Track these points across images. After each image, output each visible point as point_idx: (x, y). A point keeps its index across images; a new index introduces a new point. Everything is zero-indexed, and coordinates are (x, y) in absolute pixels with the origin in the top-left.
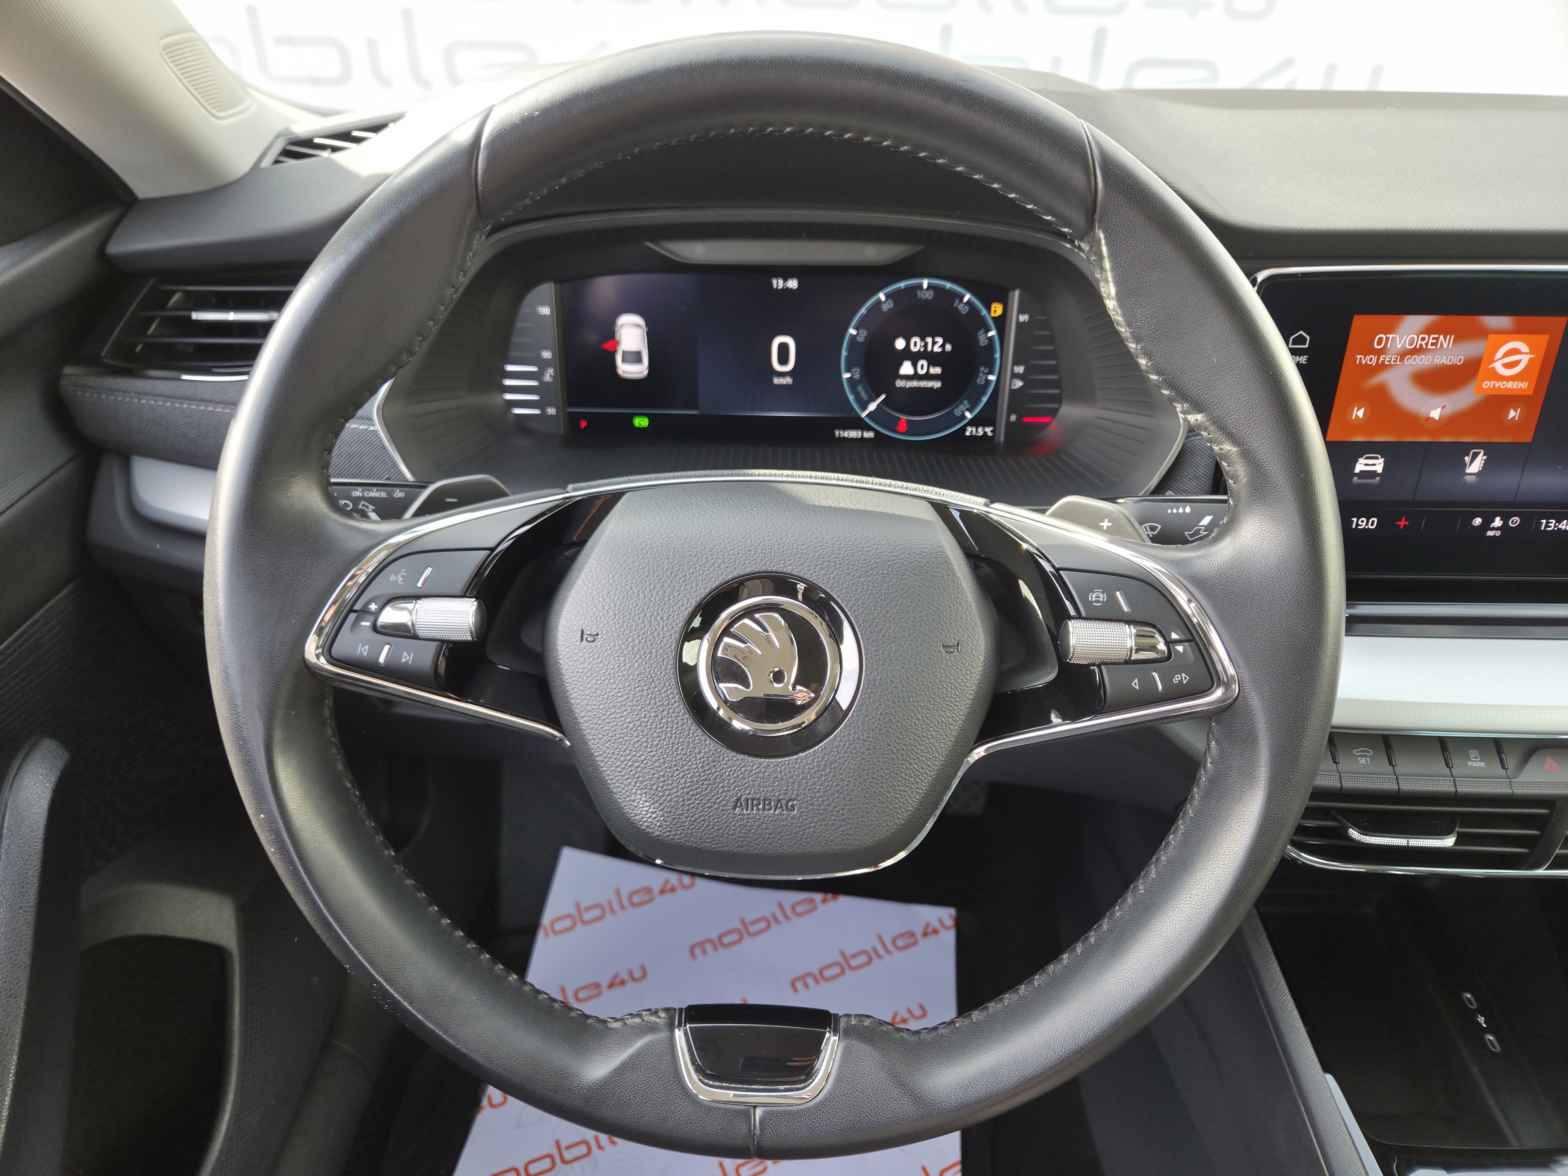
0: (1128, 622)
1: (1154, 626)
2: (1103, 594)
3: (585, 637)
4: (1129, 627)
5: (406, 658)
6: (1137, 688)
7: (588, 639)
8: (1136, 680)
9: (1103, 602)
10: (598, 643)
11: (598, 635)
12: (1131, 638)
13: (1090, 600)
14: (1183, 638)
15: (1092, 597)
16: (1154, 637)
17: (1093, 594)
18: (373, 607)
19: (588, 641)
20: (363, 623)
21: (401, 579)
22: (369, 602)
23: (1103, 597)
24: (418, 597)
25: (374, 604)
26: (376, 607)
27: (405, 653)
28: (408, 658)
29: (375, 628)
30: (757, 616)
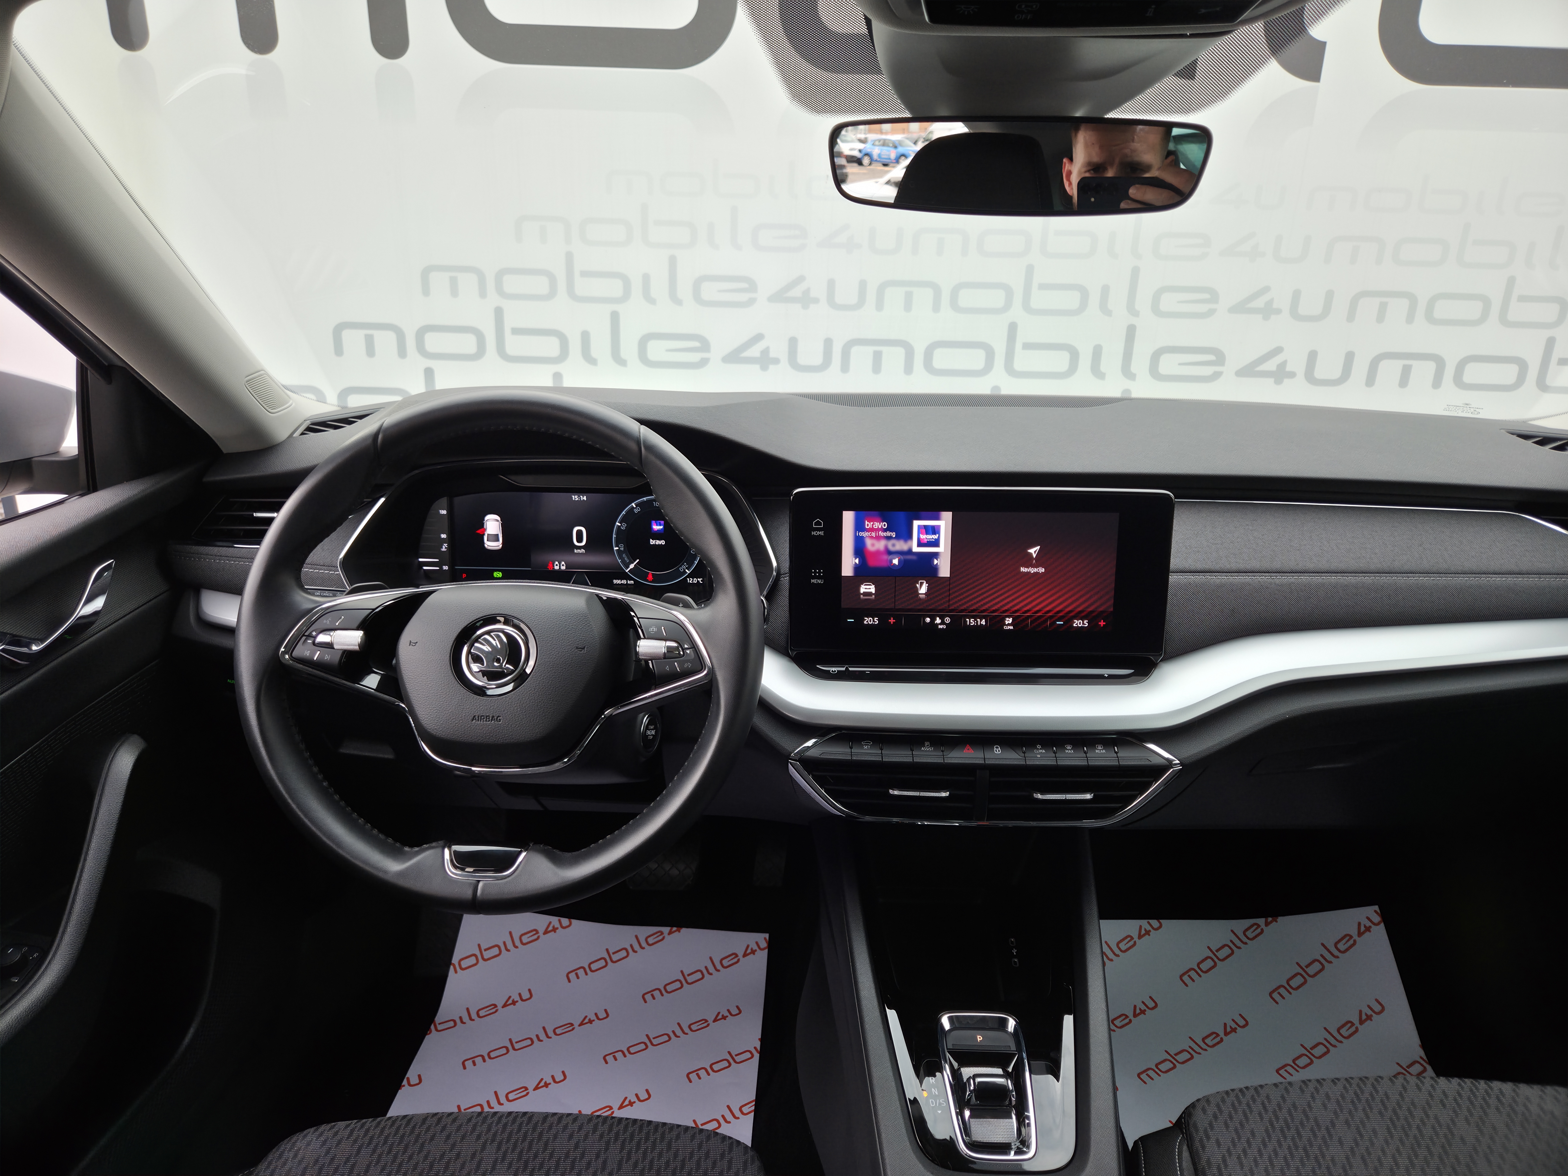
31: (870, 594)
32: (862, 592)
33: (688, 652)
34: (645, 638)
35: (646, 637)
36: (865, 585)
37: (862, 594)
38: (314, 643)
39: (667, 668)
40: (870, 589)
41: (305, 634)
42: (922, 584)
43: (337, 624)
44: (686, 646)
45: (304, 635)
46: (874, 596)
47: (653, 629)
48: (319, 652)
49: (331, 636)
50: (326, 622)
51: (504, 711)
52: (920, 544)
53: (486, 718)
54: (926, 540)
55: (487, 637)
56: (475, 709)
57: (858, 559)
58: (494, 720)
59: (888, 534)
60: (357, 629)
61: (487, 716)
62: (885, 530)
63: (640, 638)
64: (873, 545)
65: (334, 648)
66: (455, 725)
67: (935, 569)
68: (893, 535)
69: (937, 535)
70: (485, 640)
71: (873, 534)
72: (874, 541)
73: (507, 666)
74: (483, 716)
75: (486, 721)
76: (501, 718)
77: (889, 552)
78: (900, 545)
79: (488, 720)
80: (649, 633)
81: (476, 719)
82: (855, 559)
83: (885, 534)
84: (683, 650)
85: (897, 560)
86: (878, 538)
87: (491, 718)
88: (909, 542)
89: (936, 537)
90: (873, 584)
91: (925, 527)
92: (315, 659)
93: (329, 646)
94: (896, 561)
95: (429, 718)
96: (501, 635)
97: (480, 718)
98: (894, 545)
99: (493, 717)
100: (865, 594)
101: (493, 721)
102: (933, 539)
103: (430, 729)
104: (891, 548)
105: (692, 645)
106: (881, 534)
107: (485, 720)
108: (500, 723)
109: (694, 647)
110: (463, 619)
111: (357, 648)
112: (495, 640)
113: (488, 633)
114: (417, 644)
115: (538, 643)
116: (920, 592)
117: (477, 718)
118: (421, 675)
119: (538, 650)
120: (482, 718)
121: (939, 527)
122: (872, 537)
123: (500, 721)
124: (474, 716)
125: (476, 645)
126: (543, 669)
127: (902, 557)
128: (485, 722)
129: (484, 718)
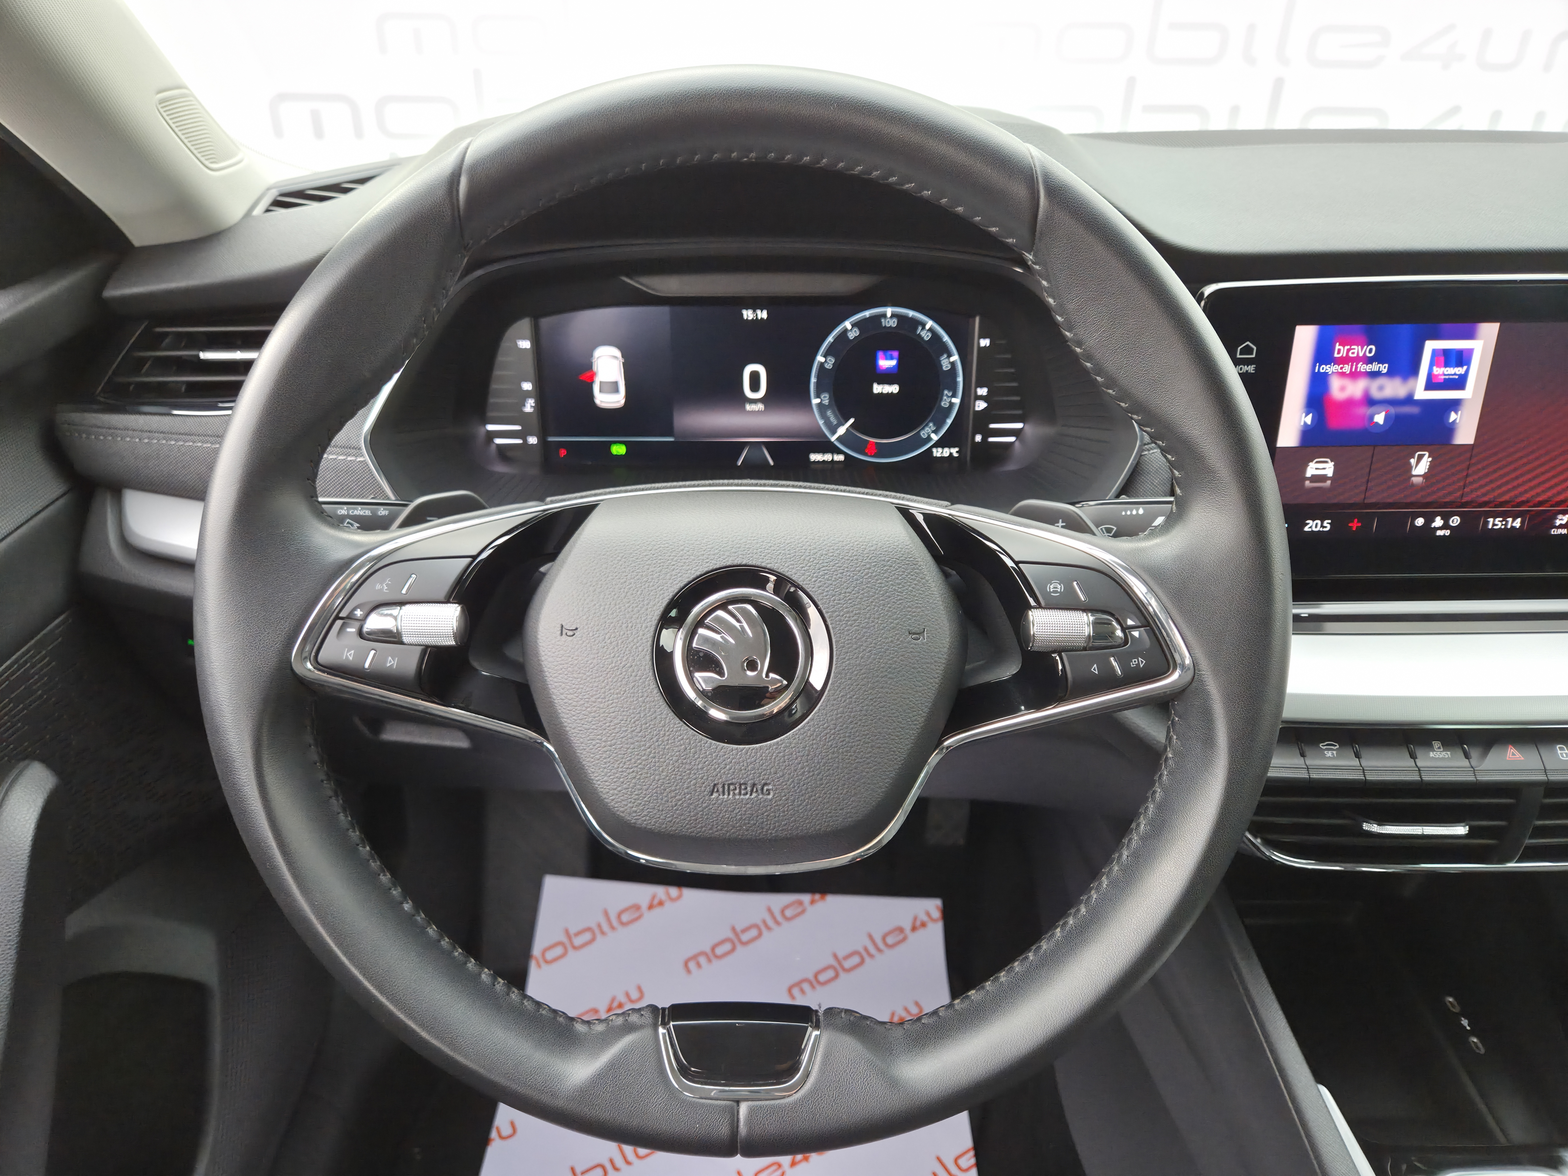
31: (1323, 478)
32: (1309, 474)
33: (1136, 634)
34: (1039, 606)
35: (1043, 603)
36: (1317, 462)
37: (1308, 479)
38: (361, 634)
39: (1095, 669)
40: (1324, 469)
41: (341, 615)
42: (1420, 457)
43: (404, 591)
44: (1130, 622)
45: (337, 618)
46: (1329, 482)
47: (1055, 587)
48: (373, 652)
49: (395, 618)
50: (379, 587)
51: (776, 773)
52: (1431, 385)
53: (740, 788)
54: (1443, 377)
55: (720, 613)
56: (715, 769)
57: (1310, 415)
58: (757, 791)
59: (1375, 367)
60: (447, 601)
61: (740, 785)
62: (1369, 361)
63: (1030, 607)
64: (1343, 389)
65: (402, 643)
66: (676, 805)
67: (1450, 430)
68: (1384, 368)
69: (1465, 368)
70: (719, 620)
71: (1347, 369)
72: (1347, 382)
73: (772, 675)
74: (732, 784)
75: (740, 794)
76: (770, 787)
77: (1369, 401)
78: (1394, 388)
79: (743, 792)
80: (1046, 594)
81: (718, 791)
82: (1306, 416)
83: (1369, 368)
84: (1123, 630)
85: (1383, 414)
86: (1354, 375)
87: (749, 789)
88: (1411, 382)
89: (1461, 371)
90: (1332, 461)
91: (1446, 352)
92: (367, 665)
93: (391, 638)
94: (1380, 419)
95: (619, 789)
96: (749, 607)
97: (727, 787)
98: (1381, 388)
99: (754, 785)
100: (1315, 478)
101: (754, 795)
102: (1455, 374)
103: (623, 812)
104: (1376, 394)
105: (1143, 618)
106: (1362, 367)
107: (737, 791)
108: (770, 797)
109: (1149, 625)
110: (668, 577)
111: (452, 642)
112: (738, 621)
113: (723, 605)
114: (577, 633)
115: (830, 626)
116: (1414, 472)
117: (721, 790)
118: (593, 699)
119: (834, 640)
120: (732, 787)
121: (1470, 352)
122: (1343, 374)
123: (769, 794)
124: (715, 785)
125: (701, 631)
126: (849, 682)
127: (1392, 410)
128: (737, 797)
129: (735, 789)
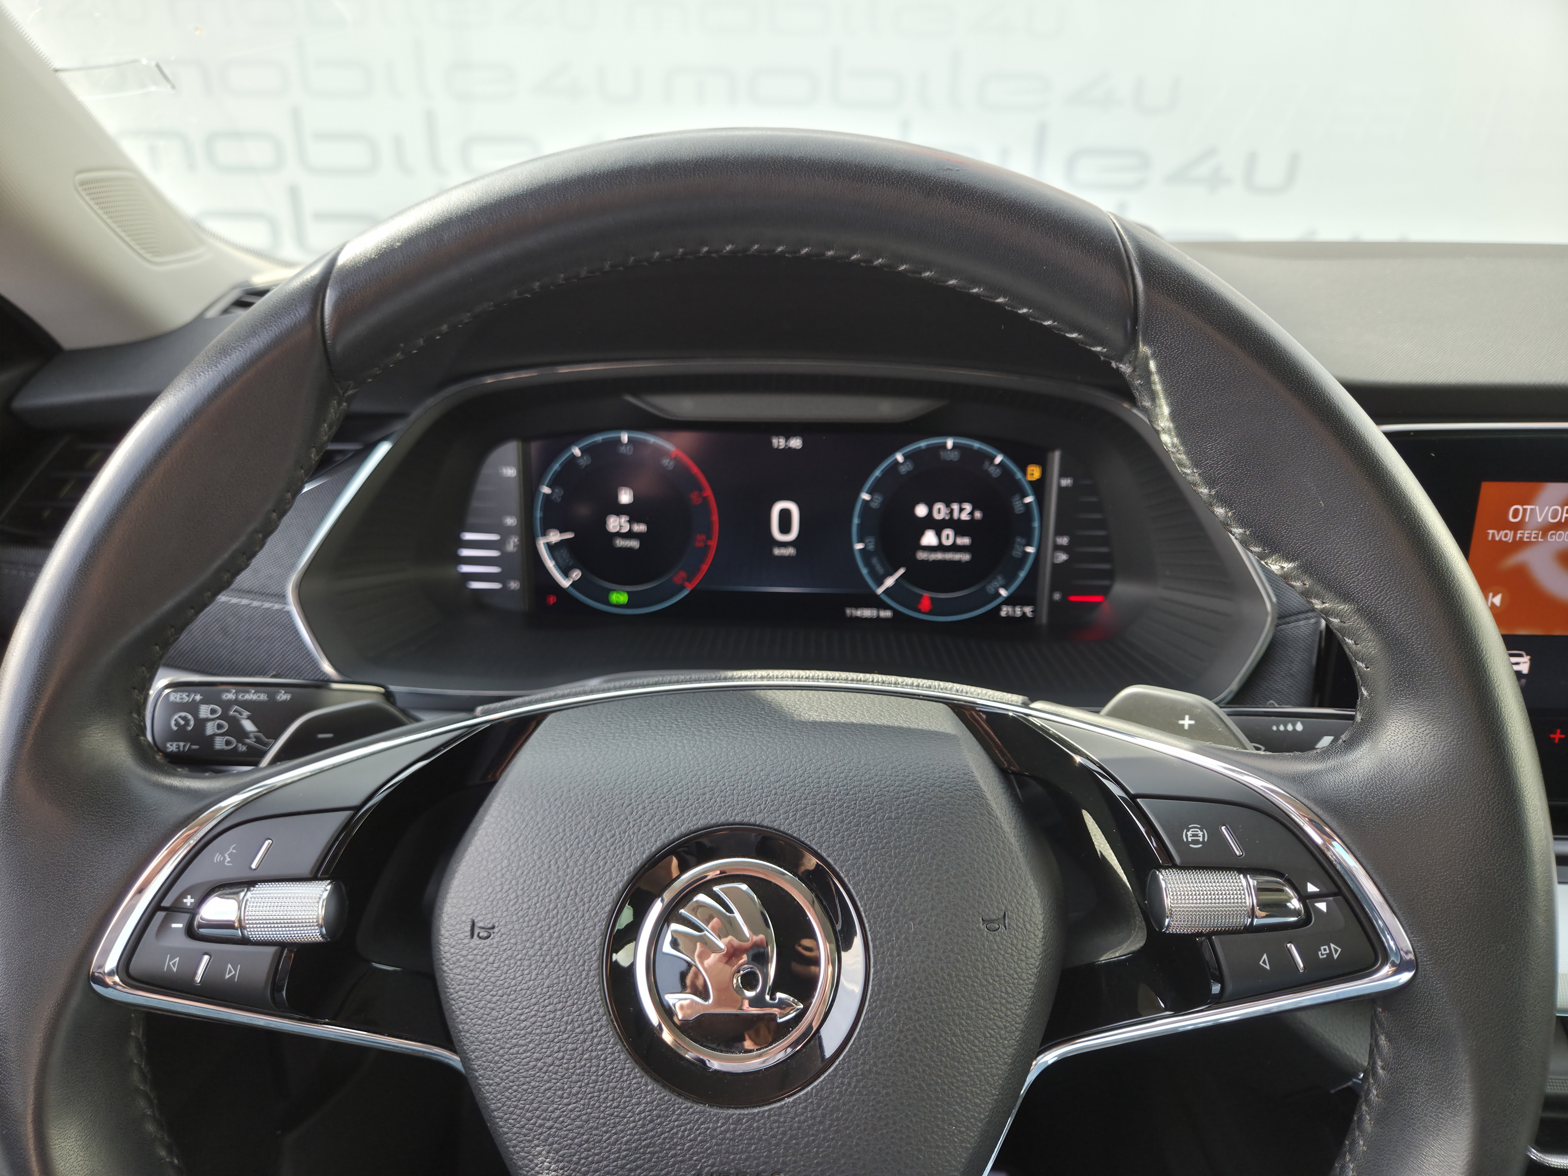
0: (1244, 870)
1: (1280, 875)
2: (1202, 831)
3: (477, 931)
4: (1245, 877)
5: (230, 972)
6: (1268, 967)
7: (481, 935)
8: (1265, 956)
9: (1203, 842)
10: (495, 939)
11: (493, 927)
12: (1250, 894)
13: (1185, 840)
14: (1325, 891)
15: (1187, 835)
16: (1282, 891)
17: (1188, 831)
18: (189, 901)
19: (480, 938)
20: (174, 925)
21: (229, 859)
22: (183, 895)
23: (1202, 835)
24: (250, 884)
25: (189, 897)
26: (193, 900)
27: (230, 966)
28: (234, 972)
29: (191, 932)
30: (716, 889)
